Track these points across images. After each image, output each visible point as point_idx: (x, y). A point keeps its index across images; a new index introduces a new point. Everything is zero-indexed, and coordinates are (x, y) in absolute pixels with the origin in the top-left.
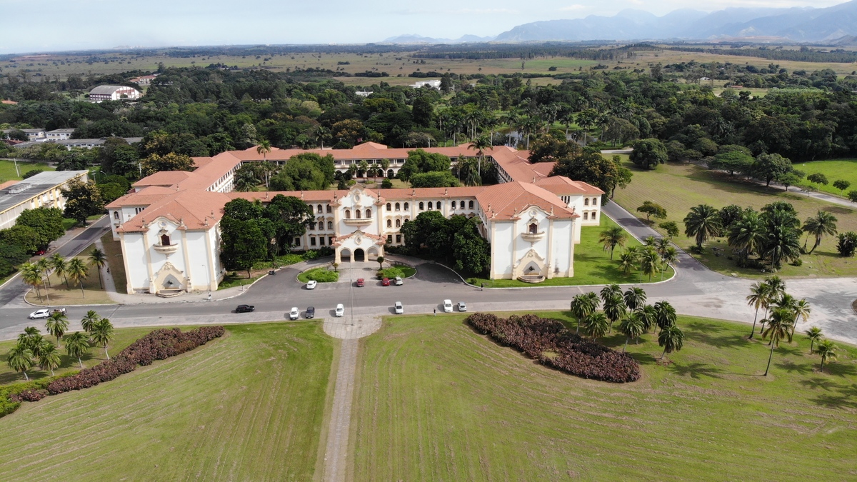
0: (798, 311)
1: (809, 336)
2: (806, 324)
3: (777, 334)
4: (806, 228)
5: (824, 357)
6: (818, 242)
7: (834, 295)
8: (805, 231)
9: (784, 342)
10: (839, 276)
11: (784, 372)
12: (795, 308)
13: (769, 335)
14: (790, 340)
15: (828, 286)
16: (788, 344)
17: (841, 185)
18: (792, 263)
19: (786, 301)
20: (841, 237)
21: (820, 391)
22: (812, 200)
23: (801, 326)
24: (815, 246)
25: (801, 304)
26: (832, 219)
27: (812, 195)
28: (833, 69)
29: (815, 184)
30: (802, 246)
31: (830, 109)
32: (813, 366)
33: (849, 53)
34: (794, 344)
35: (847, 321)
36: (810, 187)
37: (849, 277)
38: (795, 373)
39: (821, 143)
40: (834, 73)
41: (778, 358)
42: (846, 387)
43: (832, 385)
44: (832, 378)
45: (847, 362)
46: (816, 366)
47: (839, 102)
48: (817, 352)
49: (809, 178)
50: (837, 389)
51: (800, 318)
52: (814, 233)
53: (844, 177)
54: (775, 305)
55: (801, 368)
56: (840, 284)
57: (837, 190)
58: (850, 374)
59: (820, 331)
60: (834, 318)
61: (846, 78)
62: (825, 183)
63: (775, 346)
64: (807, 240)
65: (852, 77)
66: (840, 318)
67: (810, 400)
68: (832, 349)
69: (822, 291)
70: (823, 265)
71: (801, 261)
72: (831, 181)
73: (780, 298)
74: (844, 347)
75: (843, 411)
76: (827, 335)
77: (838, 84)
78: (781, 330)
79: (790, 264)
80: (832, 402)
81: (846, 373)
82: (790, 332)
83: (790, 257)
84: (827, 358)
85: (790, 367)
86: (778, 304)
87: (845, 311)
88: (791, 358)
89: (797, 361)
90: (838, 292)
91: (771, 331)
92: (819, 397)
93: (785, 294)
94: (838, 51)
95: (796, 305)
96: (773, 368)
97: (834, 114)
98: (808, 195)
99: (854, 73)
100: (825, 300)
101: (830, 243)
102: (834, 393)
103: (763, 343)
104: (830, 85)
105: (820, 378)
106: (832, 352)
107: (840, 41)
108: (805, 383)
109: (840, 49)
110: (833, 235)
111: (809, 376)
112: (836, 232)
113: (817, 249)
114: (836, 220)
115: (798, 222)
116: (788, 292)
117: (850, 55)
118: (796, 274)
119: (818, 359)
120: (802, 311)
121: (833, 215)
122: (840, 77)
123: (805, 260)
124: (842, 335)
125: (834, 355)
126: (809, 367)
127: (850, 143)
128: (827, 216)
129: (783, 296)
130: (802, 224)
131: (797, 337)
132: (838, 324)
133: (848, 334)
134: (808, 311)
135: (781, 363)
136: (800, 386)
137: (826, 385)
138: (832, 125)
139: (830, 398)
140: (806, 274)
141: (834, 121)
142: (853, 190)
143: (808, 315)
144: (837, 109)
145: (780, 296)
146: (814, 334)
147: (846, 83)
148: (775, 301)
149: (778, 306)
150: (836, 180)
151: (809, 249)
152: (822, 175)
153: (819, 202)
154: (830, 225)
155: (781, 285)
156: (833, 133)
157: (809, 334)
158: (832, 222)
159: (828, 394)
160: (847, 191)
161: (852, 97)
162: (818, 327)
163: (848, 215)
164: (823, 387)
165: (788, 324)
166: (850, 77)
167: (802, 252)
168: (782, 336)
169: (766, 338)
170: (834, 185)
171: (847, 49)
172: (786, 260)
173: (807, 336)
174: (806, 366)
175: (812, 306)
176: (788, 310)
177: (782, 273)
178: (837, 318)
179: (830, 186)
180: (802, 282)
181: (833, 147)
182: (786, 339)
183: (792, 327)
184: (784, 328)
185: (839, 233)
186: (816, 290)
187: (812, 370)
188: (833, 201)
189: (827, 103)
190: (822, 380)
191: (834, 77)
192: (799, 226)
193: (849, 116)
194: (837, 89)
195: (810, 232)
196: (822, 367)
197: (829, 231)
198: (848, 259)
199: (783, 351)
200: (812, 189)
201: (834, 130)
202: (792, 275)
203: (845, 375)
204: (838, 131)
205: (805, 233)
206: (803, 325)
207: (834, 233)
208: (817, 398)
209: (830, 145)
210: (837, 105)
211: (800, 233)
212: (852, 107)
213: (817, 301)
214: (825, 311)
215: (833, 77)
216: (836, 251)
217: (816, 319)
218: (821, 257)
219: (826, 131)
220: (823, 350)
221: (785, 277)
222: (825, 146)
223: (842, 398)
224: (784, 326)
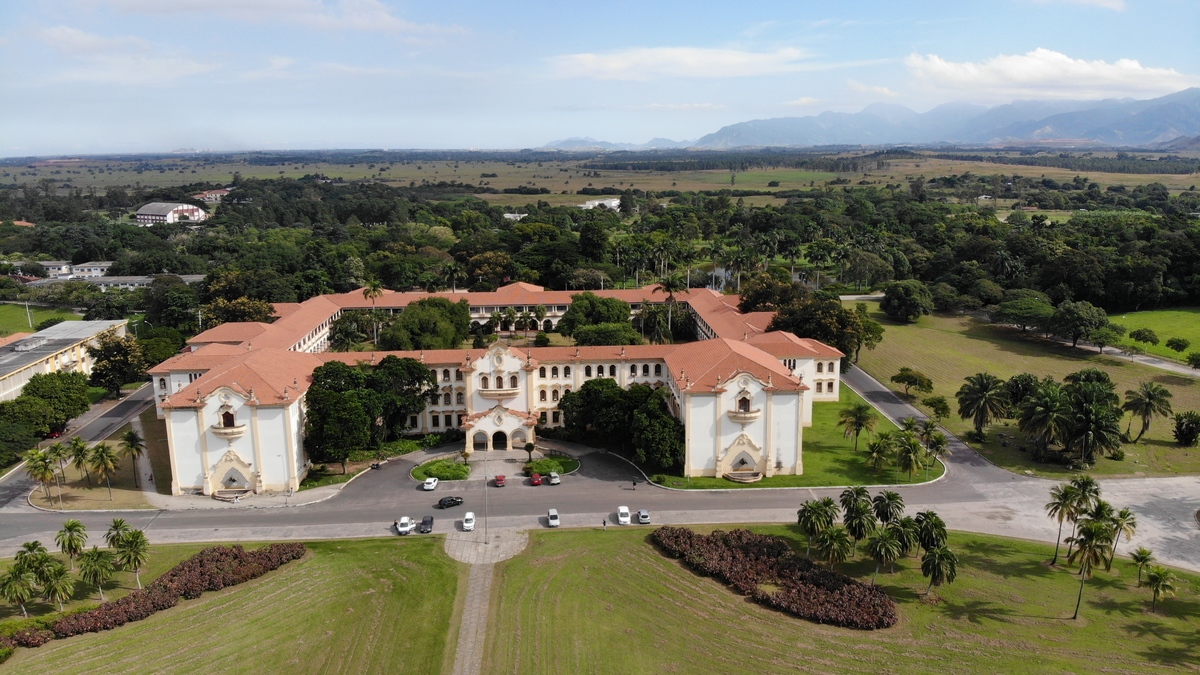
0: (1119, 526)
1: (1135, 561)
2: (1131, 543)
3: (1088, 558)
4: (1128, 406)
5: (1157, 591)
6: (1146, 426)
7: (1170, 501)
8: (1126, 410)
9: (1099, 571)
10: (1176, 473)
11: (1100, 613)
12: (1113, 520)
13: (1077, 559)
14: (1108, 568)
15: (1162, 489)
16: (1105, 573)
17: (1178, 345)
18: (1110, 455)
19: (1101, 511)
20: (1179, 418)
21: (1150, 641)
22: (1137, 366)
23: (1123, 546)
24: (1142, 432)
25: (1123, 515)
26: (1165, 393)
27: (1137, 359)
28: (1164, 184)
29: (1141, 344)
30: (1123, 432)
31: (1159, 238)
32: (1141, 604)
33: (1185, 160)
34: (1114, 573)
35: (1188, 538)
36: (1134, 348)
37: (1191, 475)
38: (1116, 615)
39: (1147, 286)
40: (1165, 189)
41: (1091, 593)
42: (1192, 634)
43: (1170, 631)
44: (1169, 622)
45: (1190, 597)
46: (1146, 604)
47: (1171, 229)
48: (1146, 584)
49: (1131, 336)
50: (1176, 637)
51: (1123, 535)
52: (1139, 414)
53: (1180, 334)
54: (1085, 516)
55: (1124, 608)
56: (1178, 486)
57: (1171, 352)
58: (1195, 615)
59: (1150, 554)
60: (1171, 535)
61: (1182, 194)
62: (1155, 342)
63: (1086, 575)
64: (1130, 422)
65: (1191, 194)
66: (1179, 534)
67: (1137, 653)
68: (1167, 579)
69: (1153, 495)
70: (1154, 459)
71: (1122, 453)
72: (1163, 339)
73: (1093, 504)
74: (1184, 576)
75: (1185, 670)
76: (1161, 560)
77: (1170, 204)
78: (1095, 554)
79: (1107, 458)
80: (1169, 657)
81: (1189, 614)
82: (1107, 555)
83: (1107, 447)
84: (1161, 592)
85: (1109, 606)
86: (1089, 514)
87: (1186, 524)
88: (1109, 593)
89: (1119, 597)
90: (1176, 497)
91: (1080, 555)
92: (1150, 649)
93: (1099, 501)
94: (1169, 158)
95: (1115, 515)
96: (1085, 608)
97: (1165, 246)
98: (1130, 359)
99: (1192, 188)
100: (1157, 509)
101: (1163, 427)
102: (1171, 643)
103: (1071, 570)
104: (1160, 206)
105: (1152, 621)
106: (1168, 583)
107: (1172, 144)
108: (1131, 628)
109: (1173, 155)
110: (1166, 415)
111: (1136, 618)
112: (1171, 412)
113: (1145, 436)
114: (1170, 396)
115: (1116, 399)
116: (1104, 497)
117: (1187, 162)
118: (1115, 472)
119: (1148, 594)
120: (1125, 525)
121: (1166, 387)
122: (1174, 194)
123: (1129, 452)
124: (1183, 558)
125: (1170, 588)
126: (1136, 606)
127: (1189, 287)
128: (1156, 389)
129: (1097, 504)
130: (1123, 400)
131: (1118, 562)
132: (1177, 543)
133: (1191, 558)
134: (1133, 524)
135: (1096, 600)
136: (1124, 633)
137: (1160, 631)
138: (1162, 262)
139: (1166, 650)
140: (1130, 472)
141: (1166, 255)
142: (1194, 352)
143: (1133, 532)
144: (1169, 239)
145: (1092, 504)
146: (1141, 558)
147: (1182, 202)
148: (1085, 511)
149: (1089, 518)
150: (1169, 337)
151: (1134, 436)
152: (1150, 331)
153: (1147, 369)
154: (1161, 402)
155: (1094, 487)
156: (1164, 273)
157: (1135, 557)
158: (1166, 399)
159: (1164, 644)
160: (1186, 353)
161: (1189, 221)
162: (1147, 547)
163: (1188, 388)
164: (1156, 634)
165: (1104, 544)
166: (1186, 194)
167: (1124, 439)
168: (1097, 562)
169: (1073, 564)
170: (1168, 345)
171: (1182, 154)
172: (1102, 453)
173: (1132, 560)
174: (1132, 604)
175: (1139, 518)
176: (1104, 524)
177: (1096, 471)
178: (1174, 534)
179: (1162, 347)
180: (1125, 483)
181: (1164, 292)
182: (1102, 566)
183: (1109, 549)
184: (1098, 551)
185: (1175, 412)
186: (1145, 494)
187: (1140, 611)
188: (1167, 367)
189: (1154, 231)
190: (1156, 624)
191: (1166, 195)
192: (1117, 404)
193: (1185, 248)
194: (1170, 211)
195: (1135, 412)
196: (1155, 606)
197: (1160, 410)
198: (1188, 450)
199: (1099, 583)
200: (1136, 351)
201: (1165, 268)
202: (1110, 473)
203: (1187, 617)
204: (1171, 270)
205: (1128, 414)
206: (1126, 545)
207: (1168, 413)
208: (1149, 651)
209: (1160, 289)
210: (1169, 233)
211: (1119, 413)
212: (1190, 236)
213: (1146, 511)
214: (1158, 524)
215: (1164, 194)
216: (1171, 438)
217: (1145, 537)
218: (1152, 447)
219: (1155, 271)
220: (1155, 580)
221: (1101, 476)
222: (1153, 290)
223: (1184, 650)
224: (1098, 546)
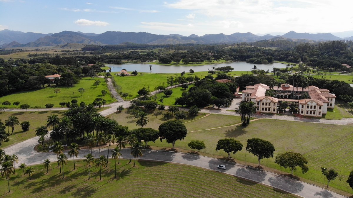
0: (14, 160)
1: (21, 168)
2: (18, 163)
3: (7, 173)
4: (6, 125)
5: (29, 174)
6: (13, 129)
7: (26, 148)
9: (12, 175)
10: (25, 139)
11: (16, 187)
12: (11, 159)
13: (4, 174)
14: (14, 173)
15: (22, 145)
16: (14, 175)
17: (16, 104)
18: (5, 141)
19: (7, 158)
20: (22, 124)
21: (33, 187)
22: (6, 112)
23: (16, 165)
24: (13, 131)
25: (13, 157)
26: (16, 118)
27: (6, 110)
28: (2, 58)
29: (6, 106)
30: (7, 132)
31: (4, 74)
32: (27, 179)
33: (7, 51)
34: (16, 174)
35: (34, 156)
36: (4, 107)
37: (30, 139)
38: (21, 185)
39: (3, 88)
41: (12, 182)
42: (42, 181)
43: (37, 183)
44: (36, 180)
45: (39, 171)
46: (28, 178)
47: (7, 71)
48: (26, 173)
49: (2, 104)
50: (39, 183)
51: (15, 162)
52: (10, 126)
53: (16, 100)
54: (3, 161)
55: (22, 182)
56: (27, 143)
57: (15, 106)
58: (42, 176)
59: (24, 164)
60: (29, 157)
61: (8, 60)
62: (10, 104)
63: (8, 178)
64: (8, 129)
65: (11, 60)
66: (31, 156)
67: (30, 193)
68: (31, 169)
69: (21, 148)
70: (18, 138)
71: (9, 139)
73: (4, 157)
74: (36, 167)
75: (44, 191)
76: (28, 165)
77: (6, 64)
78: (9, 171)
80: (39, 190)
81: (40, 176)
82: (13, 170)
83: (4, 139)
84: (31, 173)
85: (18, 184)
87: (32, 152)
88: (17, 180)
89: (19, 180)
90: (28, 146)
92: (33, 190)
93: (5, 155)
94: (2, 50)
96: (11, 188)
97: (6, 76)
98: (4, 111)
99: (11, 58)
100: (23, 151)
101: (18, 128)
102: (38, 186)
103: (4, 179)
104: (3, 64)
105: (31, 182)
106: (32, 170)
107: (3, 46)
108: (26, 187)
110: (18, 124)
111: (26, 184)
114: (18, 118)
115: (2, 123)
116: (7, 153)
118: (8, 145)
119: (27, 175)
121: (16, 116)
122: (6, 61)
124: (34, 162)
125: (33, 171)
126: (25, 180)
127: (16, 86)
128: (13, 117)
130: (5, 123)
131: (17, 170)
132: (31, 158)
133: (36, 161)
134: (17, 158)
135: (13, 184)
136: (25, 189)
138: (6, 81)
139: (37, 188)
140: (12, 144)
141: (7, 79)
142: (22, 104)
143: (18, 160)
144: (7, 74)
146: (22, 166)
147: (9, 63)
150: (13, 102)
151: (10, 133)
152: (8, 101)
153: (9, 113)
154: (15, 121)
155: (3, 152)
156: (8, 84)
157: (21, 167)
160: (19, 105)
161: (12, 68)
163: (22, 115)
164: (33, 185)
165: (11, 167)
167: (8, 135)
168: (10, 173)
169: (4, 176)
170: (13, 104)
171: (6, 49)
172: (2, 141)
173: (20, 168)
174: (24, 180)
175: (19, 156)
176: (9, 161)
177: (3, 147)
178: (30, 156)
180: (12, 147)
181: (9, 89)
182: (12, 173)
185: (20, 123)
186: (18, 148)
187: (27, 181)
188: (15, 111)
189: (2, 72)
190: (33, 183)
191: (3, 61)
192: (3, 125)
193: (12, 76)
196: (30, 178)
197: (16, 123)
198: (27, 132)
199: (13, 179)
202: (7, 146)
205: (7, 127)
206: (17, 165)
211: (4, 128)
212: (13, 72)
213: (20, 153)
214: (24, 155)
216: (22, 130)
217: (22, 160)
218: (17, 134)
219: (5, 84)
220: (28, 171)
222: (6, 89)
223: (42, 186)
224: (9, 168)
